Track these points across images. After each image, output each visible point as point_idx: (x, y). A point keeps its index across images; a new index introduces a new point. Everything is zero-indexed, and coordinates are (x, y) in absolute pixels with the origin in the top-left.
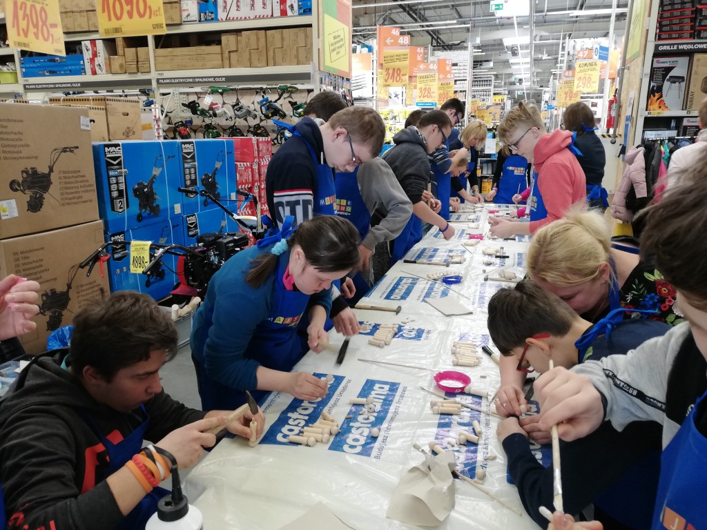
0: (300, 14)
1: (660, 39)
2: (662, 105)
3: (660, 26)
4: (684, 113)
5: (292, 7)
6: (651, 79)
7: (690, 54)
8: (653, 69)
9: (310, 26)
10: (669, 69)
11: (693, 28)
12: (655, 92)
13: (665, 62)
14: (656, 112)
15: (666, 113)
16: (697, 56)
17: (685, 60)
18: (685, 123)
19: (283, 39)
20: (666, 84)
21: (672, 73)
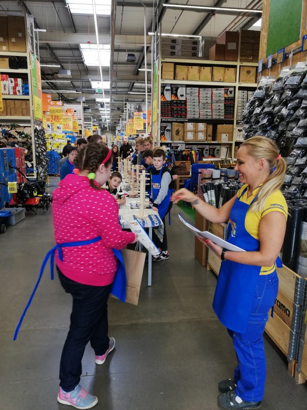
0: (23, 95)
1: (162, 117)
2: (165, 139)
3: (162, 113)
4: (171, 142)
5: (19, 91)
6: (161, 130)
7: (171, 122)
8: (161, 127)
9: (28, 100)
10: (166, 127)
11: (171, 114)
12: (162, 134)
13: (164, 124)
14: (163, 141)
15: (166, 142)
16: (173, 123)
17: (169, 124)
18: (172, 145)
19: (15, 104)
20: (166, 132)
21: (167, 128)
